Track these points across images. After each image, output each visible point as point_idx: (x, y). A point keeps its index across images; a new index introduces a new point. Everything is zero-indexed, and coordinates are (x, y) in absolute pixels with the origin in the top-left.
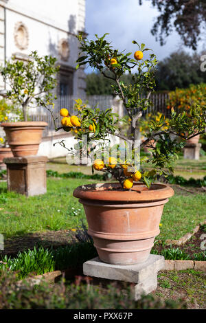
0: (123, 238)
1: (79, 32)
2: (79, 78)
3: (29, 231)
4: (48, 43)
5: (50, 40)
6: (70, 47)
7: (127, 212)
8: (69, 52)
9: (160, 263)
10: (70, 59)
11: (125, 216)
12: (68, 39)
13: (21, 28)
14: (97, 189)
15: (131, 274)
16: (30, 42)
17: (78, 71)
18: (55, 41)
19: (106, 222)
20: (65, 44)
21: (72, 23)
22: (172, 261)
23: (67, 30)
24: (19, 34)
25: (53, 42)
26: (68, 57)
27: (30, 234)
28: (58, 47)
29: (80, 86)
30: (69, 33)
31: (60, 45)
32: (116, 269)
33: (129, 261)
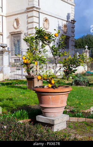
0: (49, 107)
1: (72, 20)
2: (72, 41)
3: (28, 104)
4: (58, 26)
5: (59, 25)
6: (67, 27)
7: (50, 96)
8: (67, 29)
9: (66, 117)
10: (67, 33)
11: (49, 98)
12: (67, 24)
13: (46, 20)
14: (45, 88)
15: (52, 121)
16: (49, 26)
17: (71, 38)
18: (61, 25)
19: (43, 100)
20: (65, 26)
21: (68, 17)
22: (77, 118)
23: (66, 20)
24: (45, 23)
25: (60, 26)
26: (67, 32)
27: (28, 106)
28: (62, 28)
29: (72, 44)
30: (67, 21)
31: (63, 27)
32: (47, 119)
33: (52, 116)
